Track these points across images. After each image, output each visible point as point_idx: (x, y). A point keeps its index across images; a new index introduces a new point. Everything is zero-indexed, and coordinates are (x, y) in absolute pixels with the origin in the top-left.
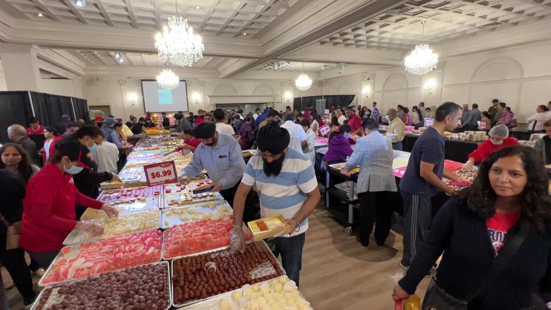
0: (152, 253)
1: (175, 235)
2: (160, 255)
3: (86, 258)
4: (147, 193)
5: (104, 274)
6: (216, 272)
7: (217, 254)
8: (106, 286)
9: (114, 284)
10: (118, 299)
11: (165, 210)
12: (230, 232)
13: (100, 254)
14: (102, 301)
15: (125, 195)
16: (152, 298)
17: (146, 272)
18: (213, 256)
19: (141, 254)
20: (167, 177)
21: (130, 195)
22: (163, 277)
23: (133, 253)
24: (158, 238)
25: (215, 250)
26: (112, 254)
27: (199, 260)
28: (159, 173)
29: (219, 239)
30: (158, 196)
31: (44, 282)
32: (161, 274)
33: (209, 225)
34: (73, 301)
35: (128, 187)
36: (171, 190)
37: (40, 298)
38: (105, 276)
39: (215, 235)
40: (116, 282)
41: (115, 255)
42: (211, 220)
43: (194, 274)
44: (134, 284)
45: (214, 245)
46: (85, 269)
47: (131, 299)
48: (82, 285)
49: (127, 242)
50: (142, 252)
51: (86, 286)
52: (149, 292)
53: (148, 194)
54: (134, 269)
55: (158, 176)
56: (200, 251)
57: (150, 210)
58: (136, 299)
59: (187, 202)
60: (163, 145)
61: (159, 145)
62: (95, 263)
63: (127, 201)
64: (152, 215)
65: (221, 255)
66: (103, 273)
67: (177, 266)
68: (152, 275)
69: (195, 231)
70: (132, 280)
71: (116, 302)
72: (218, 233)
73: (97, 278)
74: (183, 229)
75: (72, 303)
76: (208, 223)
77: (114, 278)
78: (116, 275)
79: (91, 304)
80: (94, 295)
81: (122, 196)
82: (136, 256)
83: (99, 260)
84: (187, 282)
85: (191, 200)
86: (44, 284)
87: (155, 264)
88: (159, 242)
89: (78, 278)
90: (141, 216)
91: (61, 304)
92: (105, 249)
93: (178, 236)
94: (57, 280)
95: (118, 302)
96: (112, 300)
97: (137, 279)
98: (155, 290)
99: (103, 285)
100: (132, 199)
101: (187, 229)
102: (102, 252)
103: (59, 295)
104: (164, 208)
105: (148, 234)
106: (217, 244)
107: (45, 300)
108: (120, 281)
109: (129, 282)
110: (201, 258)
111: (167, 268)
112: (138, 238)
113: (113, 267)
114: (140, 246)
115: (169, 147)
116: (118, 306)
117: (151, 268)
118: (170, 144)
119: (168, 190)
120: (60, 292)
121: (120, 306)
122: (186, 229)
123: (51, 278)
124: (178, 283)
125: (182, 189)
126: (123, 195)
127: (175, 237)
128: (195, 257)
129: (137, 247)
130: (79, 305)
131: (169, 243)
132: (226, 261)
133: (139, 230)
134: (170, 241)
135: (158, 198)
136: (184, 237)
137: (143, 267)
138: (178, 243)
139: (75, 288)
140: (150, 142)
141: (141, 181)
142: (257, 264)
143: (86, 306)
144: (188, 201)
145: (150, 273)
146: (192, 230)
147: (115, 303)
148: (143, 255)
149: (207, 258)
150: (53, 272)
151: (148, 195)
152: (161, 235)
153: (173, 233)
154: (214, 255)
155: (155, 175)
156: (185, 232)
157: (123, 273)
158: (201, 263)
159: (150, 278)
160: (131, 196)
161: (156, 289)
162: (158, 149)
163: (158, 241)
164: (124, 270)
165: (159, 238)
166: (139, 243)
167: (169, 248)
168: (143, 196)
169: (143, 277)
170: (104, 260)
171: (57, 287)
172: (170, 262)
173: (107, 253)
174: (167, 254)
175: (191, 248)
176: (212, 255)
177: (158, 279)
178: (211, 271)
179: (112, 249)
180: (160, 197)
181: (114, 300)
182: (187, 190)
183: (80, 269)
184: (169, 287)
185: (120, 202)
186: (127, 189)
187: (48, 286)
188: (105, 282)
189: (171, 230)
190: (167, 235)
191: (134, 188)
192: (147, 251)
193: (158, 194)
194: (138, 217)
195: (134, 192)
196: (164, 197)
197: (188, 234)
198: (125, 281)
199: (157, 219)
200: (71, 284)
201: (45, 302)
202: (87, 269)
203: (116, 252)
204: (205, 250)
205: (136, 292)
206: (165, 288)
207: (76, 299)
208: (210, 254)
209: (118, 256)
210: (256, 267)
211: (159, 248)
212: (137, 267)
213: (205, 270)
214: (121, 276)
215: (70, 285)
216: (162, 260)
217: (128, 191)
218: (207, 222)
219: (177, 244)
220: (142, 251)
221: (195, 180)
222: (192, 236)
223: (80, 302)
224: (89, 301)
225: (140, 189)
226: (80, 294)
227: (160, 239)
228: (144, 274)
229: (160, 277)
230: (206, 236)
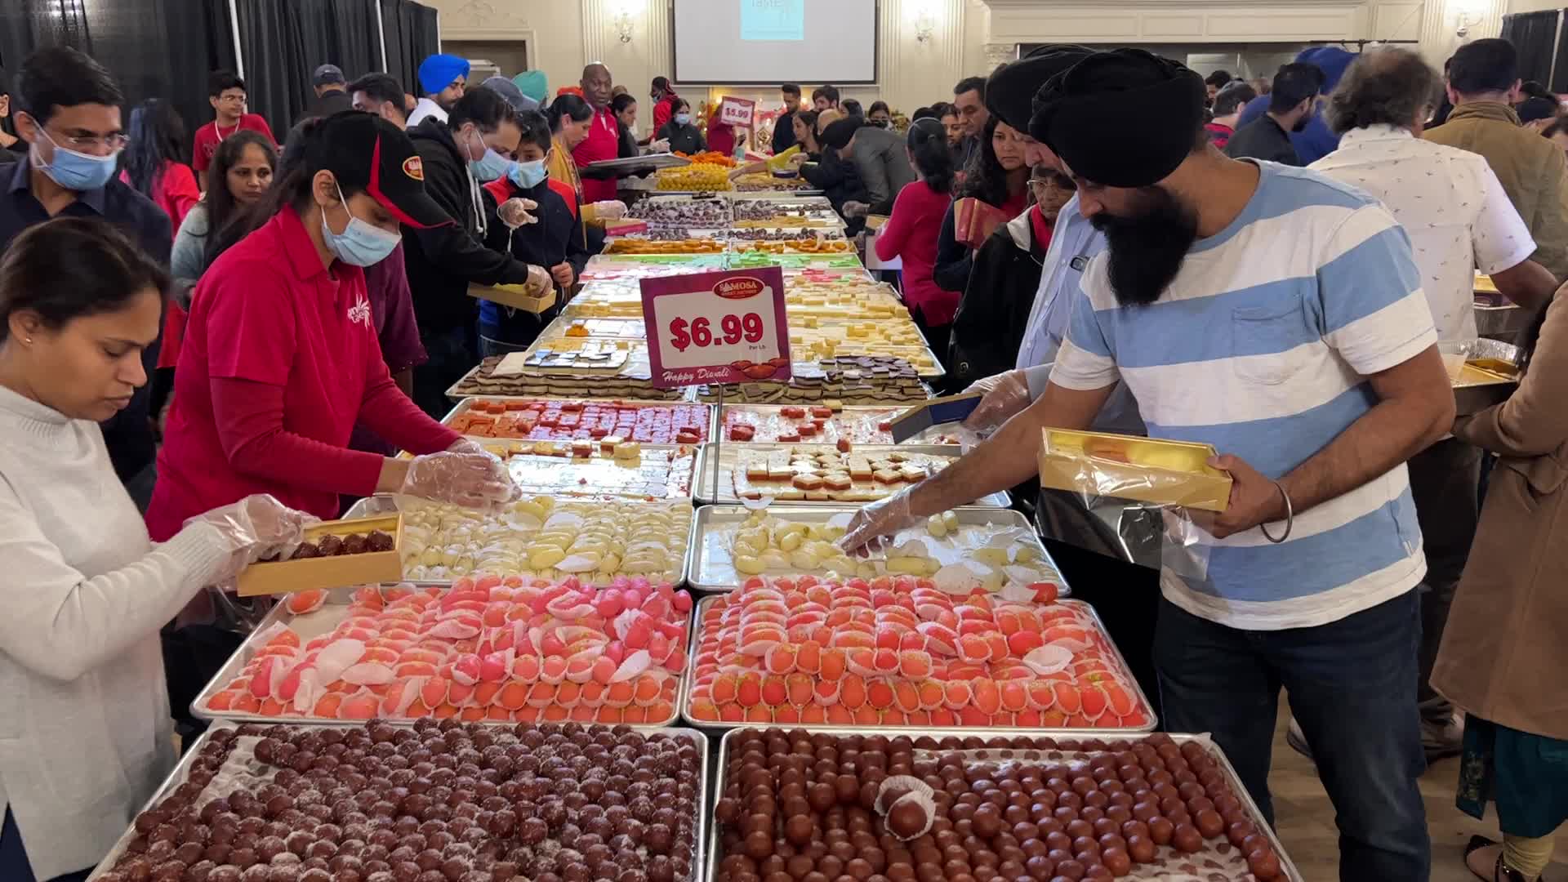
0: (639, 678)
1: (750, 622)
2: (672, 699)
3: (370, 644)
4: (646, 426)
5: (433, 725)
6: (933, 833)
7: (945, 753)
8: (433, 772)
9: (467, 773)
10: (473, 835)
11: (716, 510)
12: (1026, 660)
13: (425, 639)
14: (413, 829)
15: (554, 426)
16: (615, 870)
17: (605, 754)
18: (922, 757)
19: (589, 670)
20: (741, 351)
21: (572, 428)
22: (677, 794)
23: (556, 660)
24: (672, 621)
25: (938, 734)
26: (473, 651)
27: (854, 759)
28: (705, 322)
29: (966, 683)
30: (693, 446)
31: (211, 705)
32: (670, 780)
33: (919, 608)
34: (304, 797)
35: (567, 396)
36: (753, 429)
37: (194, 759)
38: (433, 730)
39: (945, 662)
40: (476, 768)
41: (481, 655)
42: (931, 586)
43: (820, 812)
44: (551, 792)
45: (937, 706)
46: (363, 689)
47: (526, 850)
48: (342, 747)
49: (539, 607)
50: (594, 665)
51: (358, 752)
52: (606, 841)
53: (652, 433)
54: (555, 729)
55: (702, 337)
56: (861, 721)
57: (651, 499)
58: (549, 855)
59: (824, 492)
60: (739, 235)
61: (721, 234)
62: (399, 674)
63: (558, 448)
64: (657, 518)
65: (966, 762)
66: (430, 717)
67: (745, 763)
68: (628, 772)
69: (842, 620)
70: (542, 775)
71: (467, 845)
72: (961, 649)
73: (403, 734)
74: (792, 604)
75: (300, 807)
76: (917, 599)
77: (466, 748)
78: (480, 741)
79: (368, 827)
80: (383, 798)
81: (538, 427)
82: (570, 675)
83: (417, 664)
84: (782, 842)
85: (846, 487)
86: (209, 711)
87: (647, 731)
88: (676, 639)
89: (335, 717)
90: (609, 515)
91: (262, 797)
92: (448, 623)
93: (762, 627)
94: (257, 706)
95: (474, 852)
96: (452, 837)
97: (562, 775)
98: (634, 839)
99: (421, 764)
100: (580, 443)
101: (810, 604)
102: (432, 631)
103: (259, 764)
104: (715, 503)
105: (631, 595)
106: (951, 704)
107: (208, 772)
108: (491, 766)
109: (527, 779)
110: (861, 749)
111: (697, 764)
112: (588, 602)
113: (467, 702)
114: (593, 637)
115: (766, 243)
116: (470, 864)
117: (626, 742)
118: (771, 231)
119: (741, 429)
120: (263, 754)
121: (480, 867)
122: (803, 606)
123: (240, 692)
124: (742, 836)
125: (806, 433)
126: (544, 424)
127: (754, 629)
128: (837, 744)
129: (577, 639)
130: (326, 820)
131: (717, 654)
132: (988, 792)
133: (594, 572)
134: (726, 646)
135: (691, 457)
136: (793, 640)
137: (593, 731)
138: (761, 659)
139: (317, 752)
140: (682, 215)
141: (626, 372)
142: (1164, 851)
143: (349, 829)
144: (829, 486)
145: (621, 761)
146: (831, 612)
147: (463, 852)
148: (599, 680)
149: (892, 755)
150: (247, 673)
151: (649, 438)
152: (687, 612)
153: (742, 613)
154: (931, 757)
155: (688, 330)
156: (795, 617)
157: (505, 737)
158: (858, 771)
159: (617, 782)
160: (576, 432)
161: (639, 840)
162: (715, 249)
163: (669, 635)
164: (513, 725)
165: (678, 624)
166: (587, 625)
167: (715, 676)
168: (629, 439)
169: (587, 773)
170: (437, 669)
171: (254, 733)
172: (714, 736)
173: (453, 641)
174: (704, 700)
175: (817, 696)
176: (919, 751)
177: (652, 796)
178: (908, 820)
179: (475, 631)
180: (700, 453)
181: (459, 838)
182: (827, 442)
183: (343, 685)
184: (696, 848)
185: (529, 447)
186: (563, 401)
187: (222, 721)
188: (433, 758)
189: (735, 600)
190: (713, 616)
191: (592, 401)
192: (618, 665)
193: (694, 441)
194: (596, 520)
195: (589, 420)
196: (717, 457)
197: (809, 628)
198: (511, 773)
199: (675, 542)
200: (302, 731)
201: (209, 779)
202: (370, 693)
203: (487, 642)
204: (886, 722)
205: (551, 824)
206: (680, 843)
207: (315, 793)
208: (906, 744)
209: (493, 658)
210: (1153, 861)
211: (674, 664)
212: (569, 725)
213: (878, 808)
214: (496, 747)
215: (302, 737)
216: (681, 722)
217: (568, 409)
218: (909, 591)
219: (757, 666)
220: (595, 659)
221: (871, 399)
222: (832, 642)
223: (330, 810)
224: (360, 815)
225: (618, 410)
226: (331, 780)
227: (683, 626)
228: (594, 759)
229: (661, 788)
230: (898, 654)
